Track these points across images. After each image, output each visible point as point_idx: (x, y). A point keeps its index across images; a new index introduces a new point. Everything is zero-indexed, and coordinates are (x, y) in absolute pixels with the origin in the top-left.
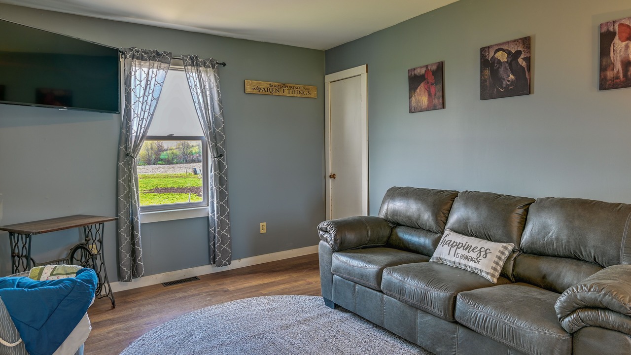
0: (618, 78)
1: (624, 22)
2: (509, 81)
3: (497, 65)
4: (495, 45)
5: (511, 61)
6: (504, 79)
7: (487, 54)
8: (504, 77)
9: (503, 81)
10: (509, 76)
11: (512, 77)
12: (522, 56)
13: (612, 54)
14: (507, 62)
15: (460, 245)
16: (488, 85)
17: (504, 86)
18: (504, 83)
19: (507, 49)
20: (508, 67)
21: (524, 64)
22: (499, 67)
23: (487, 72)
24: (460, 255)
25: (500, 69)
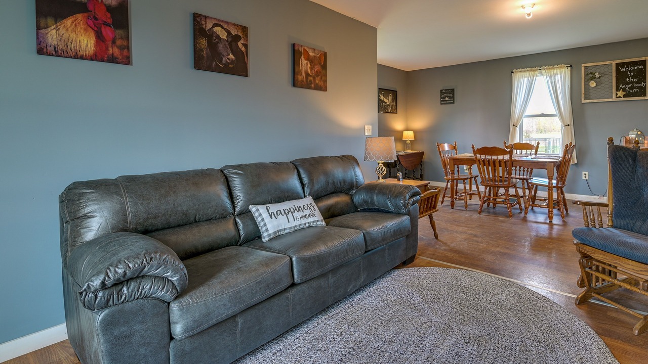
0: (303, 81)
1: (305, 48)
2: (229, 59)
3: (215, 39)
4: (214, 18)
5: (231, 42)
6: (224, 56)
7: (204, 23)
8: (224, 54)
9: (223, 57)
10: (229, 55)
11: (231, 56)
12: (242, 41)
13: (300, 65)
14: (227, 41)
15: (292, 210)
16: (205, 56)
17: (224, 62)
18: (224, 59)
19: (227, 28)
20: (228, 46)
21: (243, 49)
22: (218, 42)
23: (204, 42)
24: (299, 217)
25: (219, 44)
